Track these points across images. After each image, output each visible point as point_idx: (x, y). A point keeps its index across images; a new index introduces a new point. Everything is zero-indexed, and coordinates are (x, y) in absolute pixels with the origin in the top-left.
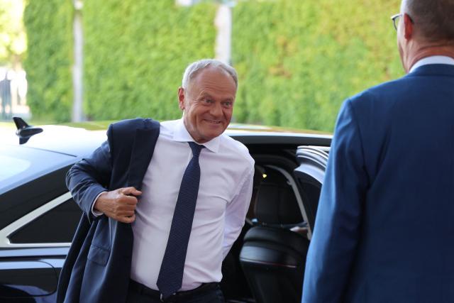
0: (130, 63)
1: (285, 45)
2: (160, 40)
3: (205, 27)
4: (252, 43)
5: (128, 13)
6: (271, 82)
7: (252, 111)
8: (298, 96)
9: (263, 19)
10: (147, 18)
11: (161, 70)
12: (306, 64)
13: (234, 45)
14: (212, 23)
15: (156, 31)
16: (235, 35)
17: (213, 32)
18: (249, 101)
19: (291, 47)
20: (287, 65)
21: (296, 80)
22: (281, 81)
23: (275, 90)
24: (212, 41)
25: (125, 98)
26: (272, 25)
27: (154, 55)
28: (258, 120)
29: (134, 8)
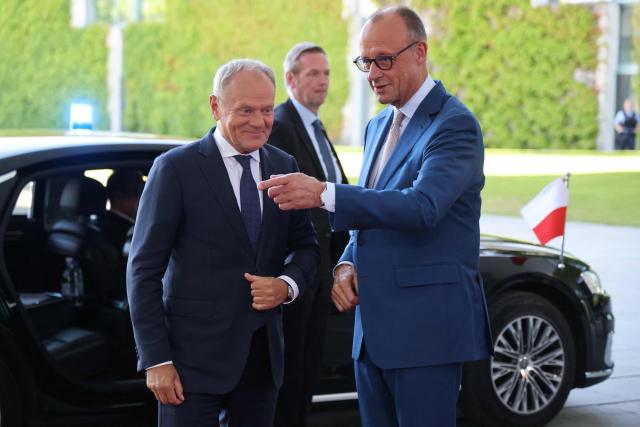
0: (30, 79)
1: (171, 63)
2: (57, 58)
3: (98, 47)
4: (142, 60)
5: (27, 33)
6: (159, 96)
7: (142, 122)
8: (183, 108)
9: (151, 39)
10: (45, 38)
11: (59, 86)
12: (191, 79)
13: (125, 65)
14: (103, 43)
15: (52, 50)
16: (126, 53)
17: (105, 51)
18: (140, 112)
19: (177, 64)
20: (174, 80)
21: (182, 94)
22: (169, 95)
23: (164, 103)
24: (104, 59)
25: (25, 112)
26: (159, 45)
27: (52, 71)
28: (148, 130)
29: (32, 29)
